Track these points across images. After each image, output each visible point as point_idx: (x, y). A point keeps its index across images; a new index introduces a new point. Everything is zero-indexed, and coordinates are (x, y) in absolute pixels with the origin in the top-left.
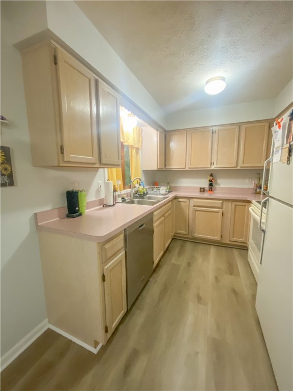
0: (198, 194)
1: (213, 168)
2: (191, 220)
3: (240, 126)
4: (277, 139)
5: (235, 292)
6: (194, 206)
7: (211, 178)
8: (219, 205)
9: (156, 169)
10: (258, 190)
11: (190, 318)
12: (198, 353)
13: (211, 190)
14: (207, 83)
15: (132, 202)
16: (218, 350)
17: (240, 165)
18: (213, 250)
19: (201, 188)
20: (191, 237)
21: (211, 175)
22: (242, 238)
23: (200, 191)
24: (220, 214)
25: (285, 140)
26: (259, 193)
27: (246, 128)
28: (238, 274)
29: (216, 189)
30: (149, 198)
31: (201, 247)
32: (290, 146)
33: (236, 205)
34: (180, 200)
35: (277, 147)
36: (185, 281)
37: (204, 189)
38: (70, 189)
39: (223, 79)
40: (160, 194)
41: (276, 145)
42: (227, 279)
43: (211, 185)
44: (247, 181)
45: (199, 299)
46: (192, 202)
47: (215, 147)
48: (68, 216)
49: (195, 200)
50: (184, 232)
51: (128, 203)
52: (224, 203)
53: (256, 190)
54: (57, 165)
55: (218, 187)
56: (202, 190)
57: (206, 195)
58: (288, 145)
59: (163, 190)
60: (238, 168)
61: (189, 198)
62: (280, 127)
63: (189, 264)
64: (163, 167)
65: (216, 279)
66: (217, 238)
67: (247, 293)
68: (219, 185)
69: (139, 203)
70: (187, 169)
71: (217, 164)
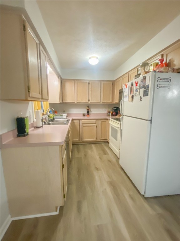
0: (82, 117)
1: (89, 103)
2: (81, 132)
3: (101, 82)
4: (125, 92)
5: (110, 161)
6: (82, 124)
7: (88, 108)
8: (95, 122)
9: (59, 102)
10: (109, 114)
11: (97, 178)
12: (106, 189)
13: (88, 114)
14: (90, 58)
15: (49, 124)
16: (113, 185)
17: (102, 101)
18: (93, 146)
19: (83, 114)
20: (81, 142)
21: (88, 107)
22: (105, 137)
23: (83, 116)
24: (95, 127)
25: (130, 93)
26: (109, 115)
27: (104, 83)
28: (108, 154)
29: (90, 114)
30: (56, 121)
31: (88, 145)
32: (132, 95)
33: (102, 121)
34: (75, 121)
35: (126, 95)
36: (87, 164)
37: (85, 114)
38: (20, 116)
39: (97, 58)
40: (63, 118)
41: (125, 94)
42: (105, 157)
43: (88, 112)
44: (104, 109)
45: (97, 169)
46: (81, 122)
47: (90, 92)
48: (18, 136)
49: (82, 120)
50: (77, 140)
51: (47, 125)
52: (97, 121)
53: (108, 114)
54: (25, 99)
55: (91, 113)
56: (84, 115)
57: (86, 117)
58: (131, 95)
59: (65, 115)
60: (101, 103)
61: (79, 120)
62: (126, 87)
63: (85, 155)
64: (62, 101)
65: (100, 158)
66: (94, 139)
67: (114, 160)
68: (92, 112)
69: (53, 124)
70: (76, 103)
71: (91, 101)
